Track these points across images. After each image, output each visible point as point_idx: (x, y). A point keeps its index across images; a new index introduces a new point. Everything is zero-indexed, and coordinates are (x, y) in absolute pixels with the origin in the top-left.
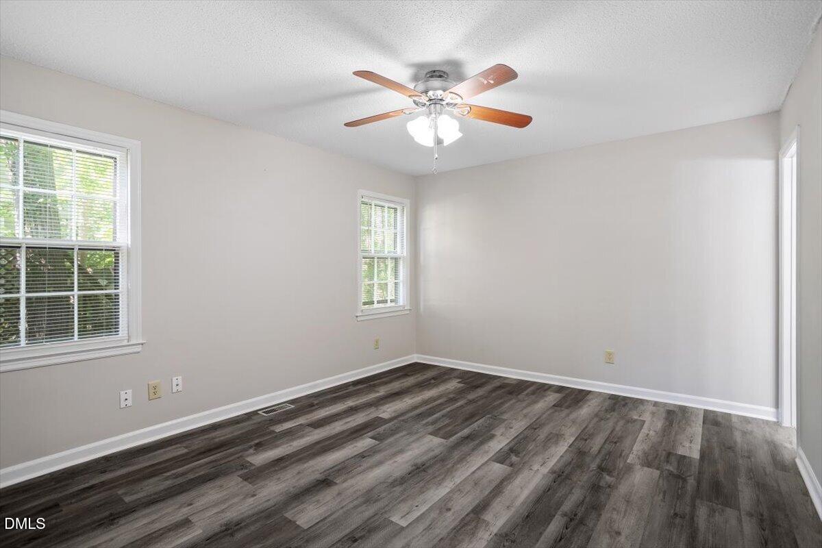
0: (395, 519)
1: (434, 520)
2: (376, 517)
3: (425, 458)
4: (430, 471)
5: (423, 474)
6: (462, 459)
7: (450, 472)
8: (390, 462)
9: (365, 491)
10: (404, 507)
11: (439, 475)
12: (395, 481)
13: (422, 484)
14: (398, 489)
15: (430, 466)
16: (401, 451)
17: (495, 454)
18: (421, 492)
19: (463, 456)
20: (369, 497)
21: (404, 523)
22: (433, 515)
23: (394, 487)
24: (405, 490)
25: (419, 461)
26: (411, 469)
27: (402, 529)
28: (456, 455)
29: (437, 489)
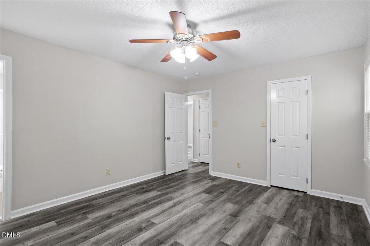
0: (201, 204)
1: (189, 204)
2: (208, 205)
3: (191, 227)
4: (189, 220)
5: (192, 219)
6: (171, 226)
7: (180, 219)
8: (209, 225)
9: (215, 212)
10: (199, 207)
11: (185, 218)
12: (204, 216)
13: (193, 214)
14: (202, 213)
15: (188, 222)
16: (205, 232)
17: (152, 228)
18: (193, 211)
19: (170, 227)
20: (213, 211)
21: (199, 203)
22: (189, 205)
23: (204, 214)
24: (200, 212)
25: (194, 225)
26: (198, 221)
27: (199, 202)
28: (173, 229)
29: (187, 212)
